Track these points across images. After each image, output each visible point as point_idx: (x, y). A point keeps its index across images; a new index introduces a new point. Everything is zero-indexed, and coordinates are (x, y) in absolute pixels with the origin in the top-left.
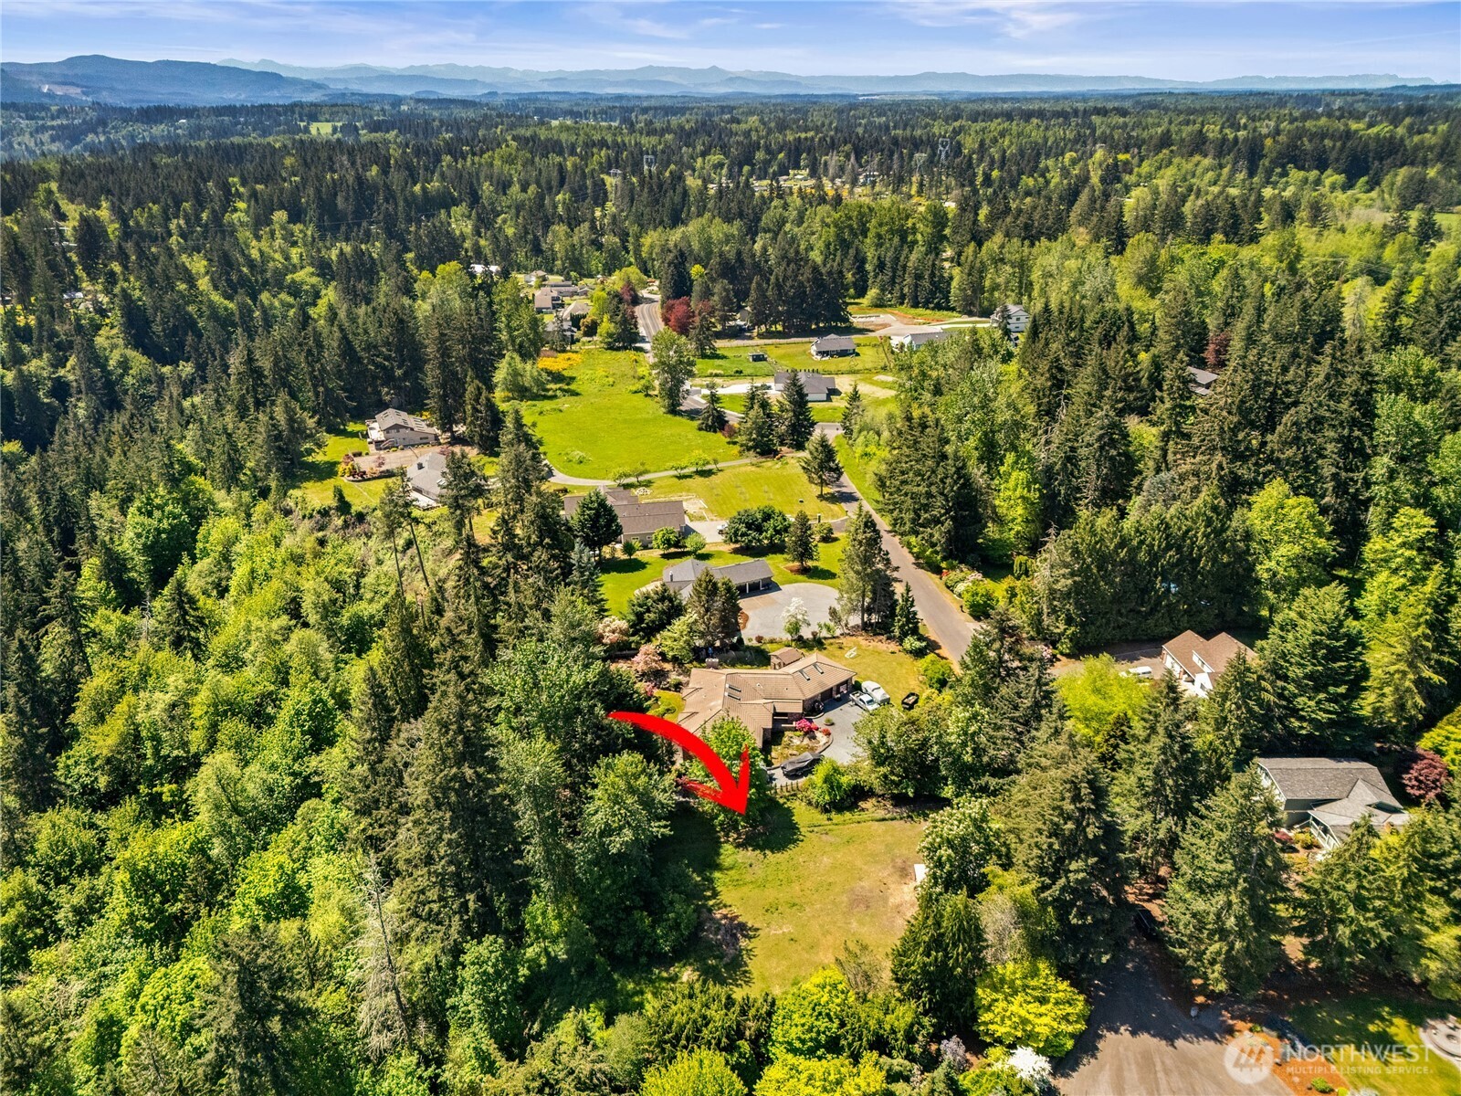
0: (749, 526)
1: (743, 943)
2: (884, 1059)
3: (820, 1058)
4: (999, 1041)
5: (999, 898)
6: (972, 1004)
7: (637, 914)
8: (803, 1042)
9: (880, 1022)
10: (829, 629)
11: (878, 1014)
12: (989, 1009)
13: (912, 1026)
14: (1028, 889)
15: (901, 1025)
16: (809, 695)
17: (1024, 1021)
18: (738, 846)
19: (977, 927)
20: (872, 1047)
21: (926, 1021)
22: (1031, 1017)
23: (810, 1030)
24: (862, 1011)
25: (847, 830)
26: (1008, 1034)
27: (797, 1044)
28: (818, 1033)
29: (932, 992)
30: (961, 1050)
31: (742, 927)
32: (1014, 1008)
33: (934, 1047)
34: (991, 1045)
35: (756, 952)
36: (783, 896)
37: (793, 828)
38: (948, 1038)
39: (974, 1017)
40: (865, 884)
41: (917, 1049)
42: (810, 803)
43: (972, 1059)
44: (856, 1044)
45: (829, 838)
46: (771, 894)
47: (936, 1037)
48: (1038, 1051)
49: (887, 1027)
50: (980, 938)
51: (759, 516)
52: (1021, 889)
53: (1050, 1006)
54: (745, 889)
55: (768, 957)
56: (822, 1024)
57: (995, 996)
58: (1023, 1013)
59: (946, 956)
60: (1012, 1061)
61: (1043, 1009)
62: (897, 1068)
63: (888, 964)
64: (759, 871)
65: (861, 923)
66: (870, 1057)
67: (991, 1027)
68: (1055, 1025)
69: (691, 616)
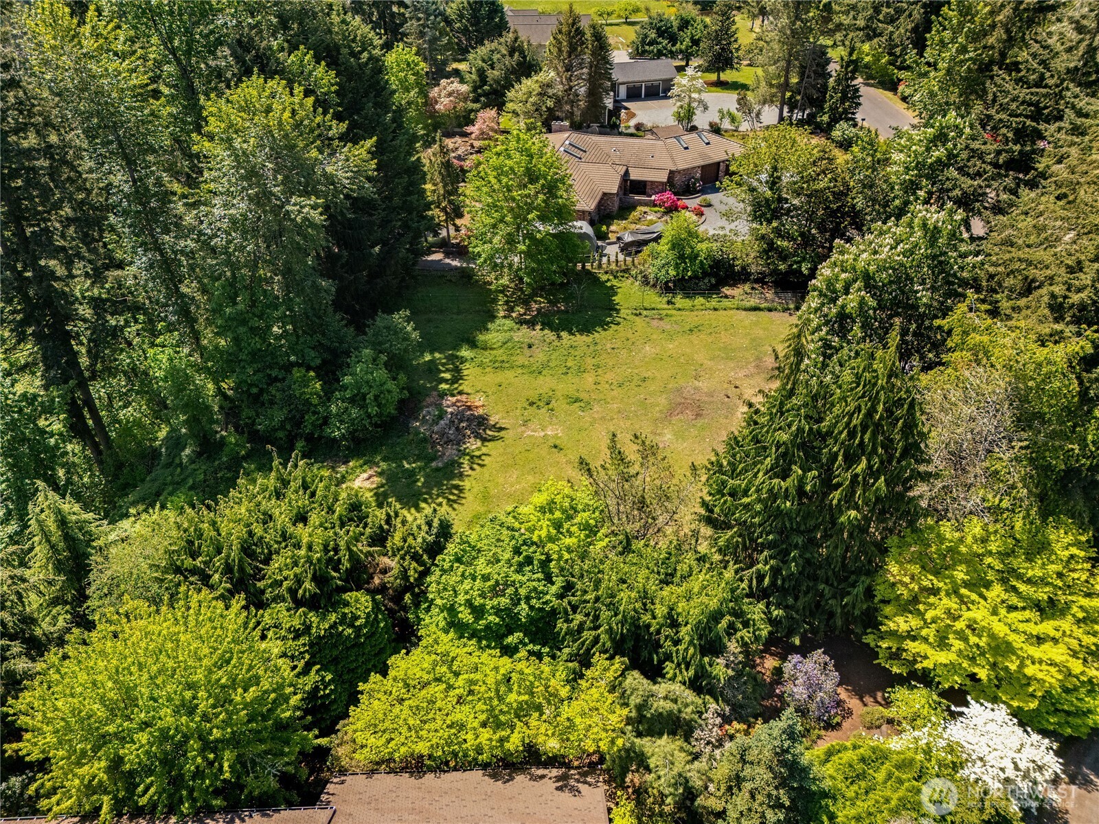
0: (661, 33)
1: (473, 445)
2: (635, 679)
3: (509, 651)
4: (925, 679)
5: (974, 376)
6: (869, 593)
7: (297, 373)
8: (478, 612)
9: (646, 598)
10: (733, 120)
11: (643, 578)
12: (910, 605)
13: (716, 616)
14: (1059, 354)
15: (692, 612)
16: (682, 165)
17: (1002, 648)
18: (521, 322)
19: (910, 426)
20: (618, 647)
21: (756, 611)
22: (1017, 640)
23: (496, 591)
24: (614, 567)
25: (692, 319)
26: (952, 668)
27: (465, 615)
28: (516, 601)
29: (783, 555)
30: (830, 681)
31: (482, 421)
32: (979, 613)
33: (770, 663)
34: (902, 681)
35: (487, 460)
36: (565, 387)
37: (611, 308)
38: (804, 651)
39: (871, 620)
40: (703, 385)
41: (720, 669)
42: (646, 281)
43: (853, 703)
44: (588, 635)
45: (665, 325)
46: (545, 384)
47: (779, 644)
48: (1024, 720)
49: (661, 611)
50: (914, 450)
51: (676, 24)
52: (1041, 353)
53: (1066, 624)
54: (510, 374)
55: (505, 467)
56: (528, 580)
57: (928, 580)
58: (1000, 629)
59: (827, 484)
60: (956, 731)
61: (1047, 627)
62: (663, 706)
63: (698, 491)
64: (540, 356)
65: (679, 435)
66: (605, 668)
67: (913, 647)
68: (1076, 666)
69: (548, 74)
